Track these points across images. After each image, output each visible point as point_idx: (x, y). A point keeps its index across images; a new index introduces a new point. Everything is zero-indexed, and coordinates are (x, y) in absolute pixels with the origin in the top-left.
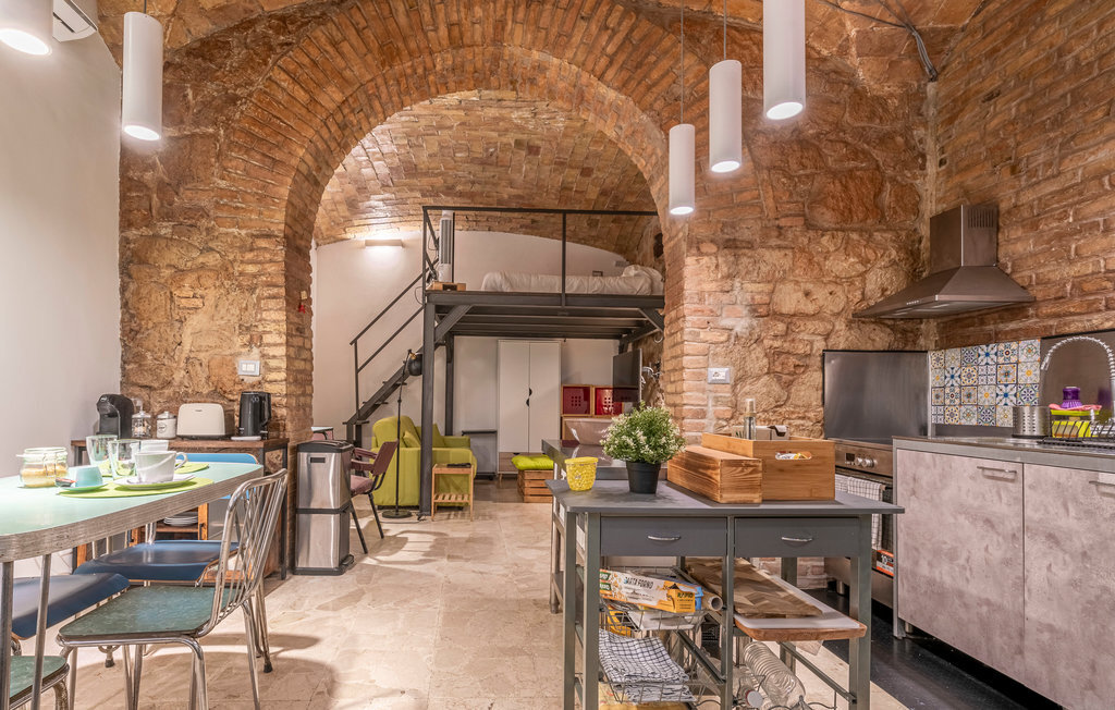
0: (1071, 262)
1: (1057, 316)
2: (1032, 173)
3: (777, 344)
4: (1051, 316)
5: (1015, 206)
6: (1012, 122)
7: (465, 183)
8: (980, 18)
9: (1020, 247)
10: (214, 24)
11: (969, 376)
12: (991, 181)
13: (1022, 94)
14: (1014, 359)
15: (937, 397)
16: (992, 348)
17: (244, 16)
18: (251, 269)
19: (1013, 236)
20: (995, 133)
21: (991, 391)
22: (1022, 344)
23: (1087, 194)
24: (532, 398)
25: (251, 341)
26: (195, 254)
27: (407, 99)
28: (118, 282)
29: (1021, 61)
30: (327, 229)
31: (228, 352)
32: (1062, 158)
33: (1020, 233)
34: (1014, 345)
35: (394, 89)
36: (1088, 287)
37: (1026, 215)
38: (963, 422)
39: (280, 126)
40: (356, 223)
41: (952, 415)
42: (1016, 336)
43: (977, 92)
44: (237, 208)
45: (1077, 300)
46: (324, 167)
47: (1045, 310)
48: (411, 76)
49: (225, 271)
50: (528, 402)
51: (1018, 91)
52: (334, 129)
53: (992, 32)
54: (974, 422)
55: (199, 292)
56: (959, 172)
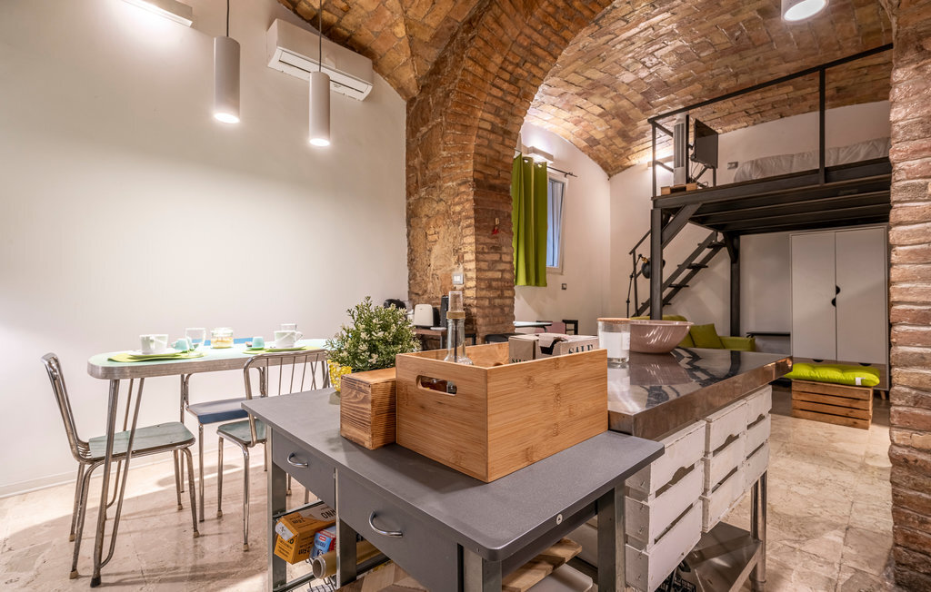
7: (727, 79)
10: (437, 48)
17: (450, 33)
18: (458, 208)
24: (840, 298)
25: (458, 260)
26: (435, 205)
27: (565, 33)
28: (405, 231)
30: (613, 162)
31: (448, 269)
35: (547, 31)
39: (469, 101)
40: (635, 149)
44: (451, 168)
46: (510, 118)
48: (557, 12)
49: (447, 214)
50: (834, 302)
52: (505, 86)
55: (437, 230)
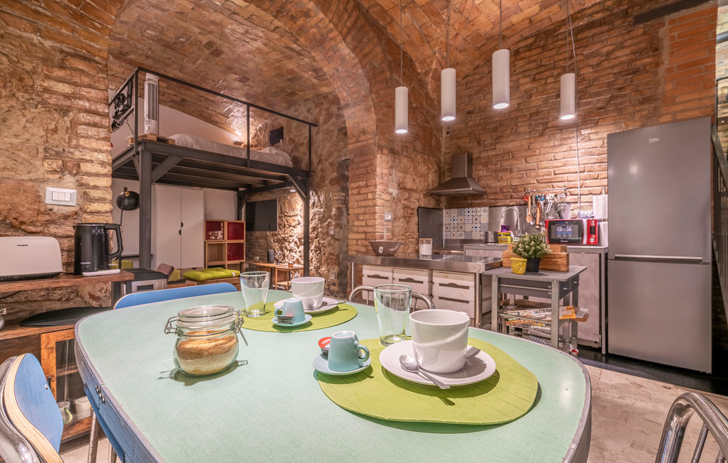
0: (499, 181)
1: (494, 199)
2: (485, 146)
3: (406, 203)
4: (492, 199)
5: (479, 157)
6: (478, 125)
8: (465, 80)
9: (481, 173)
11: (461, 220)
12: (469, 145)
13: (481, 116)
14: (479, 214)
15: (447, 228)
16: (471, 210)
18: (62, 88)
19: (478, 168)
20: (471, 127)
21: (470, 226)
22: (482, 208)
23: (505, 158)
24: (183, 229)
25: (63, 168)
29: (481, 103)
31: (27, 177)
32: (496, 144)
33: (481, 167)
34: (479, 209)
36: (505, 190)
37: (483, 161)
38: (459, 238)
41: (454, 235)
42: (480, 205)
43: (464, 109)
44: (39, 13)
45: (501, 195)
47: (490, 197)
49: (17, 80)
50: (180, 232)
51: (480, 114)
53: (470, 88)
54: (463, 238)
56: (456, 138)
